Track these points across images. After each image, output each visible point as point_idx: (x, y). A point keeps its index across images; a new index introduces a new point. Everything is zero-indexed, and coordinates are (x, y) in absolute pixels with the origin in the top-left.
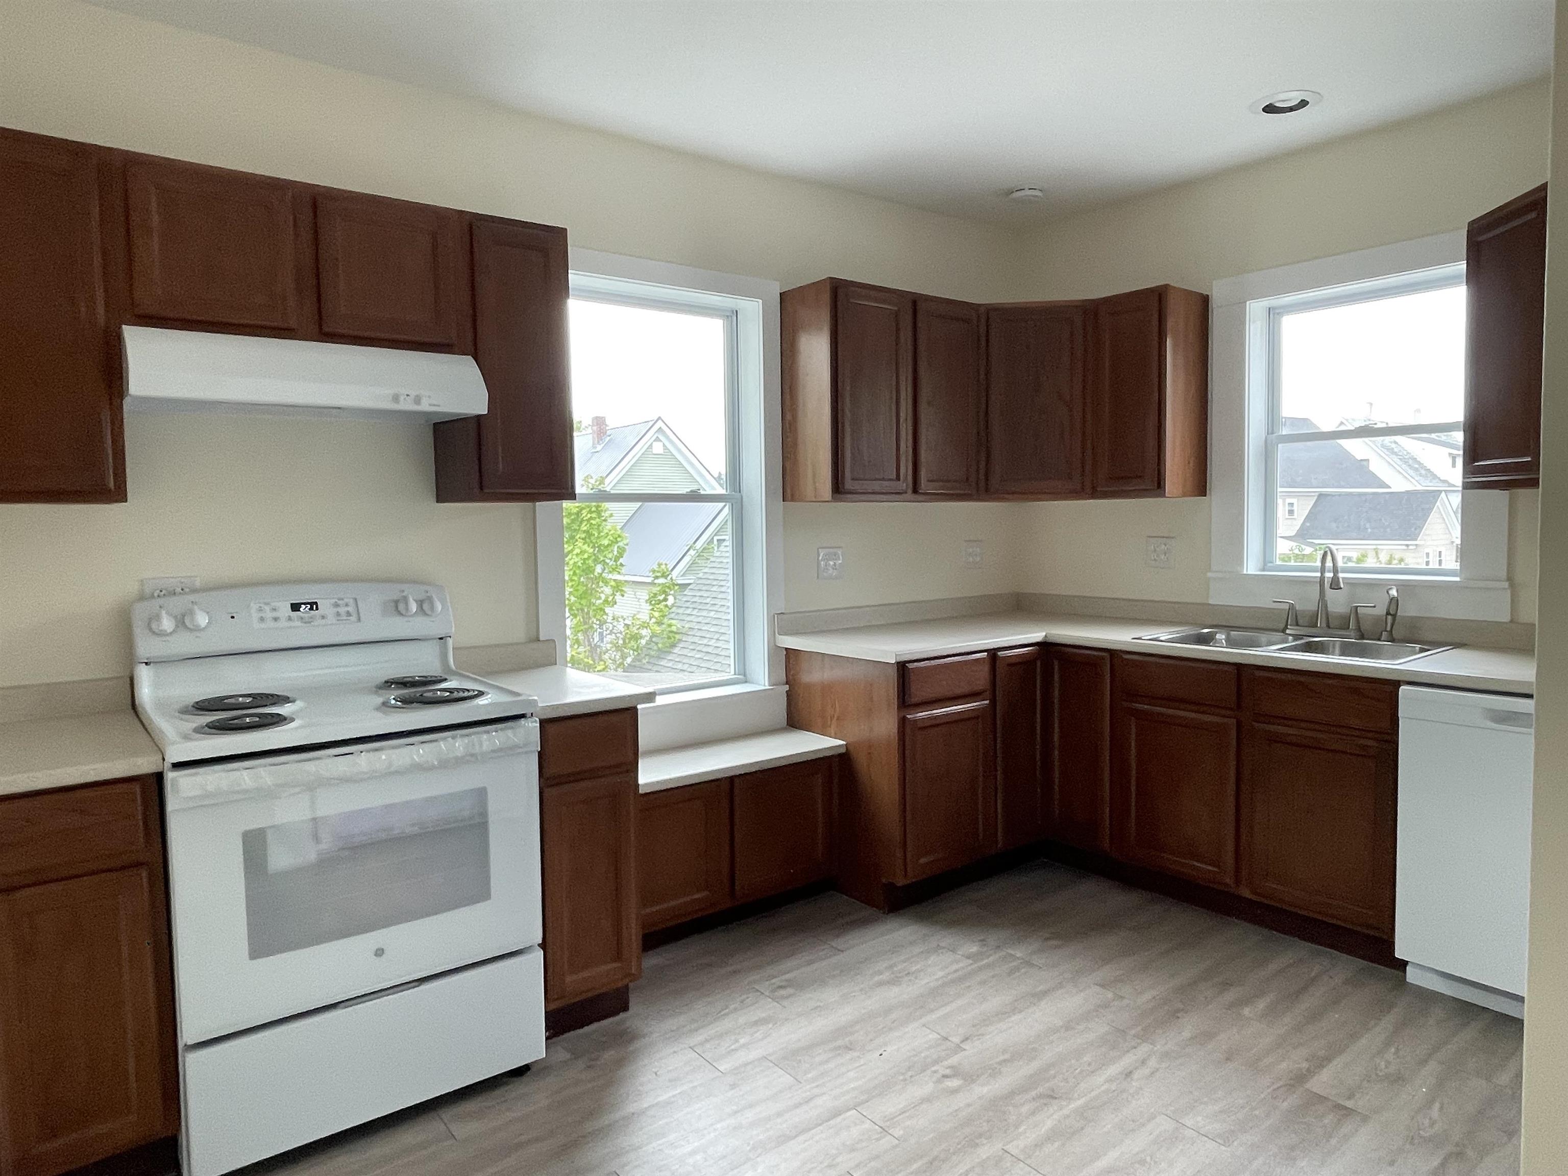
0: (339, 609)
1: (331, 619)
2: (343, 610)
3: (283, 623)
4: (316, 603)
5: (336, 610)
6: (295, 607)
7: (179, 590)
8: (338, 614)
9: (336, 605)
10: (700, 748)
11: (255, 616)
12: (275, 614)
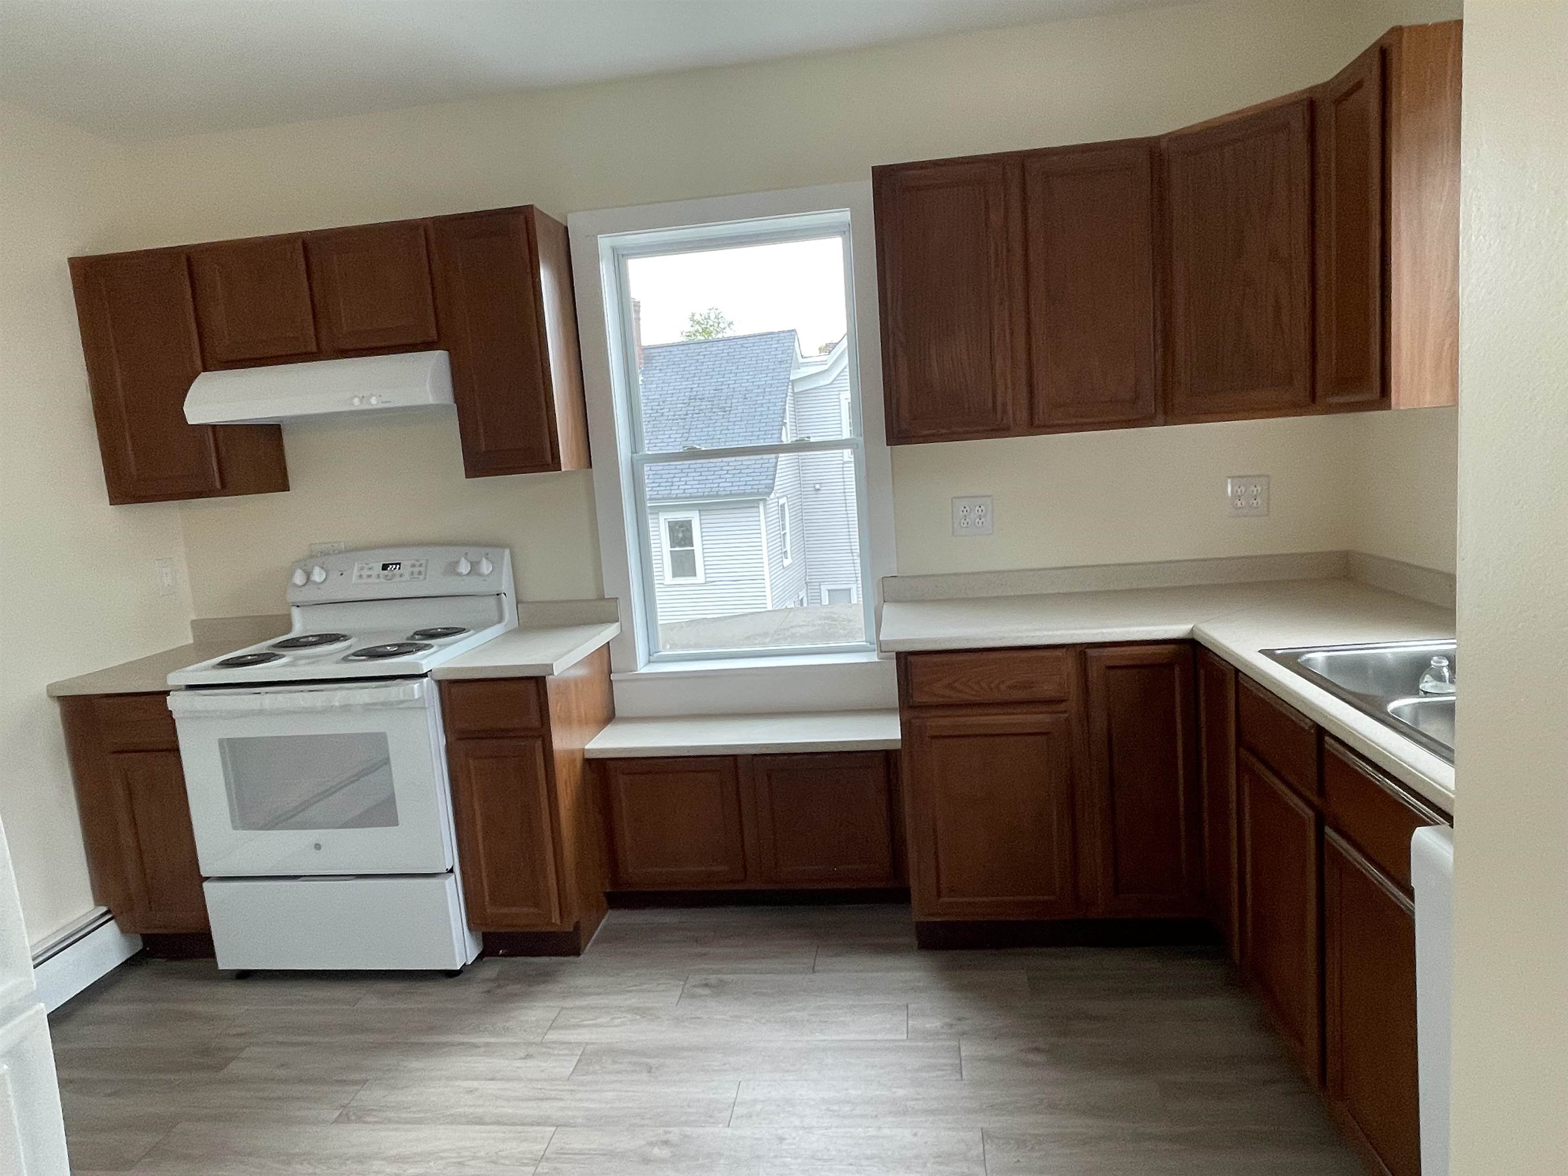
0: (413, 569)
1: (407, 576)
2: (416, 570)
3: (373, 580)
4: (399, 564)
5: (411, 569)
6: (385, 567)
7: (331, 552)
8: (412, 573)
9: (413, 566)
10: (767, 718)
11: (356, 573)
12: (370, 573)
